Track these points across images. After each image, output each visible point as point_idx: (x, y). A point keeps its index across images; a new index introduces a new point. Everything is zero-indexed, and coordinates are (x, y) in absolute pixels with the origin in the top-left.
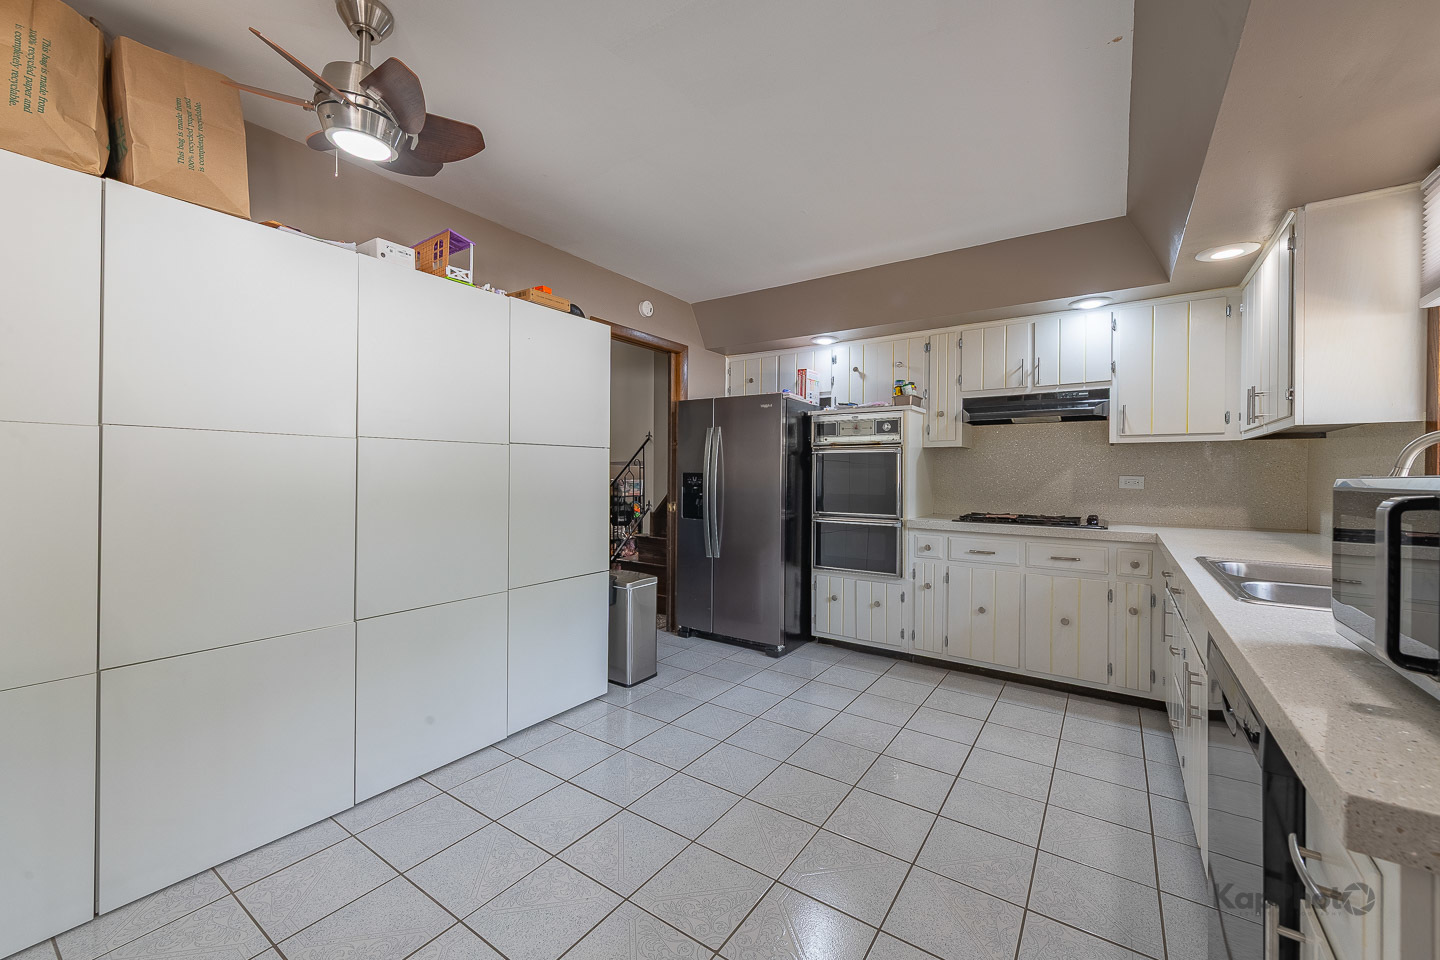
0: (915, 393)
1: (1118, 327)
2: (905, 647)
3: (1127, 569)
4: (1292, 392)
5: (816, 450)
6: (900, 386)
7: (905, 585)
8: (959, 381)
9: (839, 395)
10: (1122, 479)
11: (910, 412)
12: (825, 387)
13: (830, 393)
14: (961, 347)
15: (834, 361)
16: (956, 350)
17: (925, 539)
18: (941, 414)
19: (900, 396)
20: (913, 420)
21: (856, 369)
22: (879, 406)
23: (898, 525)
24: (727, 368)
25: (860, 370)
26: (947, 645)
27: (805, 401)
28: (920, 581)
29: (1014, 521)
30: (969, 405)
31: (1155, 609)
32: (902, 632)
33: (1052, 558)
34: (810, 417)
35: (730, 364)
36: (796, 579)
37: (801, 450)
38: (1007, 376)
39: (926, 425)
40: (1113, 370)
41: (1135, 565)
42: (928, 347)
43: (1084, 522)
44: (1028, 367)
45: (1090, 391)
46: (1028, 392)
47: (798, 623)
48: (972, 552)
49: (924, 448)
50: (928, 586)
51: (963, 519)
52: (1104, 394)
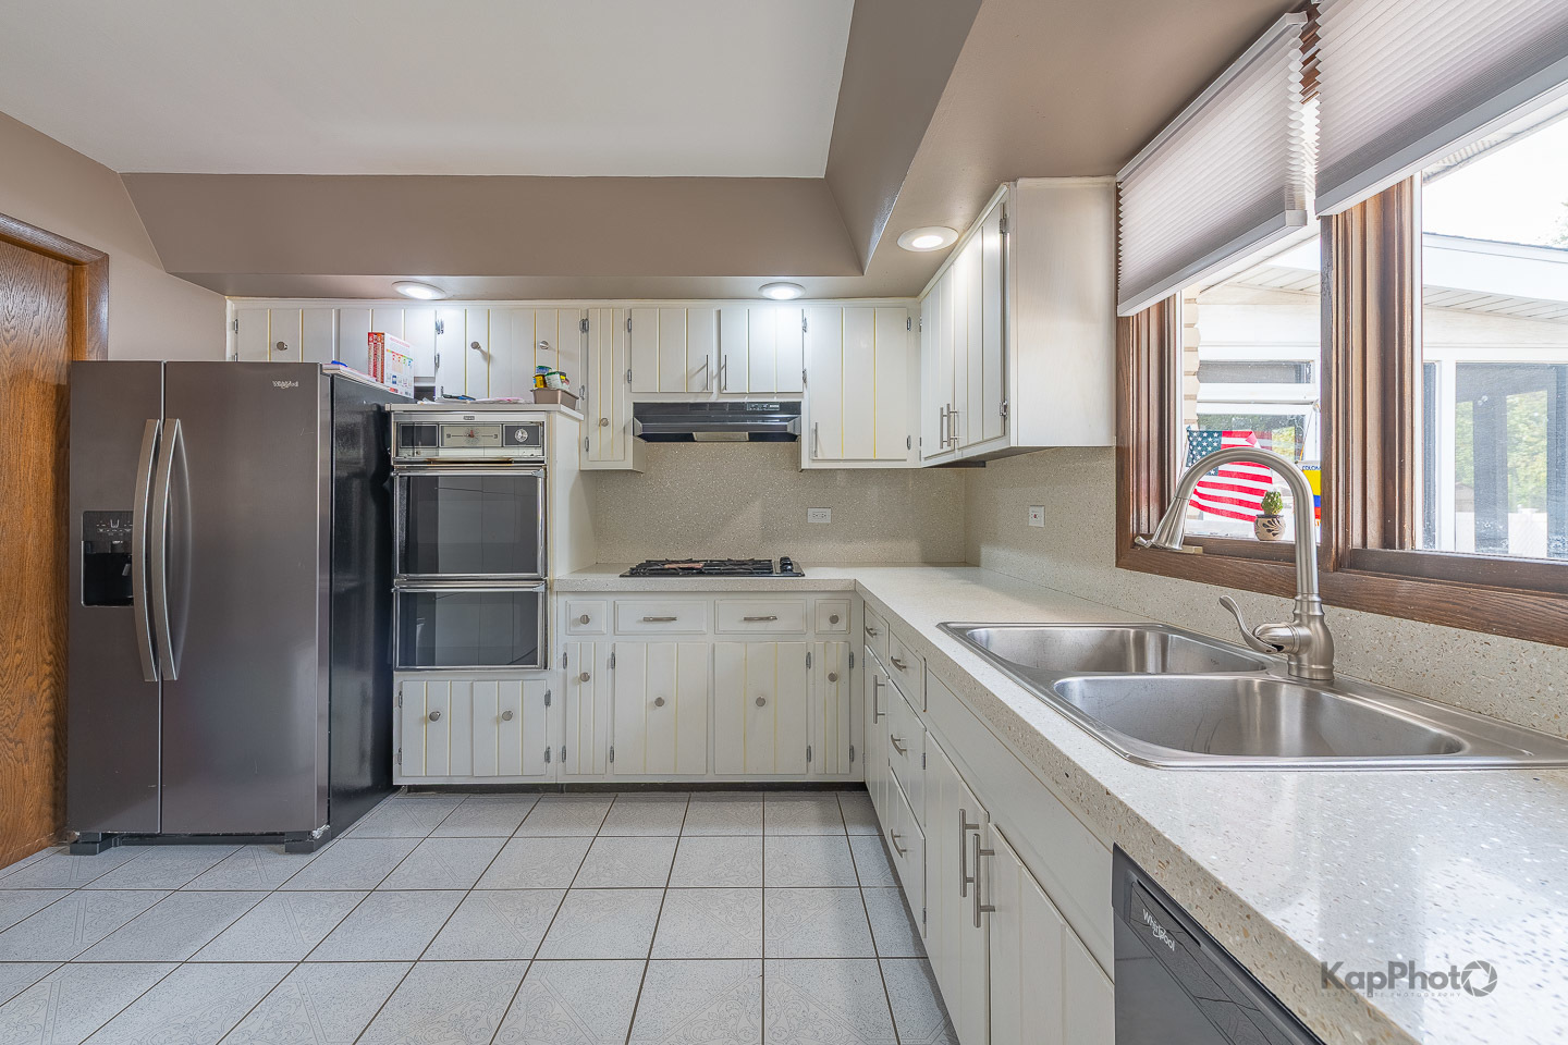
0: (565, 387)
1: (809, 328)
2: (553, 774)
3: (825, 625)
4: (1005, 407)
5: (401, 469)
6: (543, 373)
7: (552, 679)
8: (629, 378)
9: (446, 383)
10: (810, 511)
11: (558, 416)
12: (425, 369)
13: (433, 379)
14: (630, 331)
15: (439, 329)
16: (624, 333)
17: (580, 606)
18: (604, 423)
19: (543, 388)
20: (564, 430)
21: (476, 346)
22: (509, 402)
23: (540, 589)
24: (229, 320)
25: (484, 348)
26: (612, 760)
27: (378, 385)
28: (574, 670)
29: (700, 573)
30: (641, 411)
31: (853, 670)
32: (548, 753)
33: (745, 619)
34: (389, 413)
35: (237, 312)
36: (363, 693)
37: (373, 469)
38: (689, 377)
39: (584, 438)
40: (805, 380)
41: (834, 619)
42: (584, 326)
43: (777, 568)
44: (713, 367)
45: (781, 404)
46: (713, 399)
47: (367, 767)
48: (647, 620)
49: (582, 472)
50: (585, 677)
51: (634, 573)
52: (793, 409)
